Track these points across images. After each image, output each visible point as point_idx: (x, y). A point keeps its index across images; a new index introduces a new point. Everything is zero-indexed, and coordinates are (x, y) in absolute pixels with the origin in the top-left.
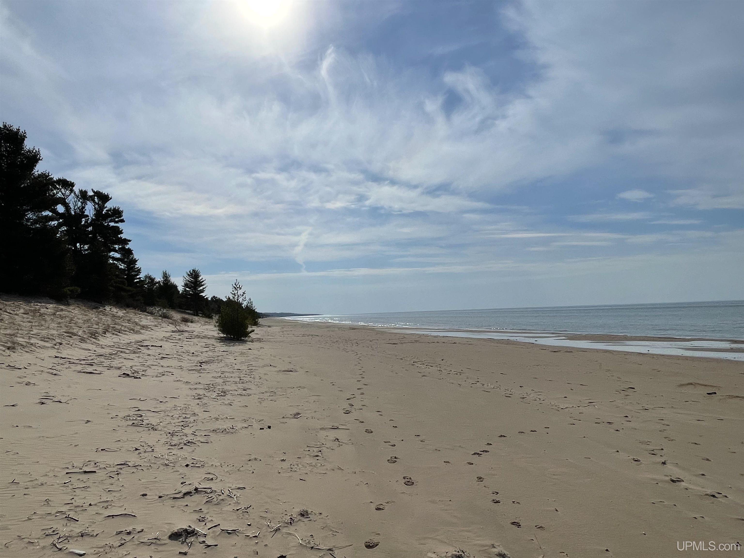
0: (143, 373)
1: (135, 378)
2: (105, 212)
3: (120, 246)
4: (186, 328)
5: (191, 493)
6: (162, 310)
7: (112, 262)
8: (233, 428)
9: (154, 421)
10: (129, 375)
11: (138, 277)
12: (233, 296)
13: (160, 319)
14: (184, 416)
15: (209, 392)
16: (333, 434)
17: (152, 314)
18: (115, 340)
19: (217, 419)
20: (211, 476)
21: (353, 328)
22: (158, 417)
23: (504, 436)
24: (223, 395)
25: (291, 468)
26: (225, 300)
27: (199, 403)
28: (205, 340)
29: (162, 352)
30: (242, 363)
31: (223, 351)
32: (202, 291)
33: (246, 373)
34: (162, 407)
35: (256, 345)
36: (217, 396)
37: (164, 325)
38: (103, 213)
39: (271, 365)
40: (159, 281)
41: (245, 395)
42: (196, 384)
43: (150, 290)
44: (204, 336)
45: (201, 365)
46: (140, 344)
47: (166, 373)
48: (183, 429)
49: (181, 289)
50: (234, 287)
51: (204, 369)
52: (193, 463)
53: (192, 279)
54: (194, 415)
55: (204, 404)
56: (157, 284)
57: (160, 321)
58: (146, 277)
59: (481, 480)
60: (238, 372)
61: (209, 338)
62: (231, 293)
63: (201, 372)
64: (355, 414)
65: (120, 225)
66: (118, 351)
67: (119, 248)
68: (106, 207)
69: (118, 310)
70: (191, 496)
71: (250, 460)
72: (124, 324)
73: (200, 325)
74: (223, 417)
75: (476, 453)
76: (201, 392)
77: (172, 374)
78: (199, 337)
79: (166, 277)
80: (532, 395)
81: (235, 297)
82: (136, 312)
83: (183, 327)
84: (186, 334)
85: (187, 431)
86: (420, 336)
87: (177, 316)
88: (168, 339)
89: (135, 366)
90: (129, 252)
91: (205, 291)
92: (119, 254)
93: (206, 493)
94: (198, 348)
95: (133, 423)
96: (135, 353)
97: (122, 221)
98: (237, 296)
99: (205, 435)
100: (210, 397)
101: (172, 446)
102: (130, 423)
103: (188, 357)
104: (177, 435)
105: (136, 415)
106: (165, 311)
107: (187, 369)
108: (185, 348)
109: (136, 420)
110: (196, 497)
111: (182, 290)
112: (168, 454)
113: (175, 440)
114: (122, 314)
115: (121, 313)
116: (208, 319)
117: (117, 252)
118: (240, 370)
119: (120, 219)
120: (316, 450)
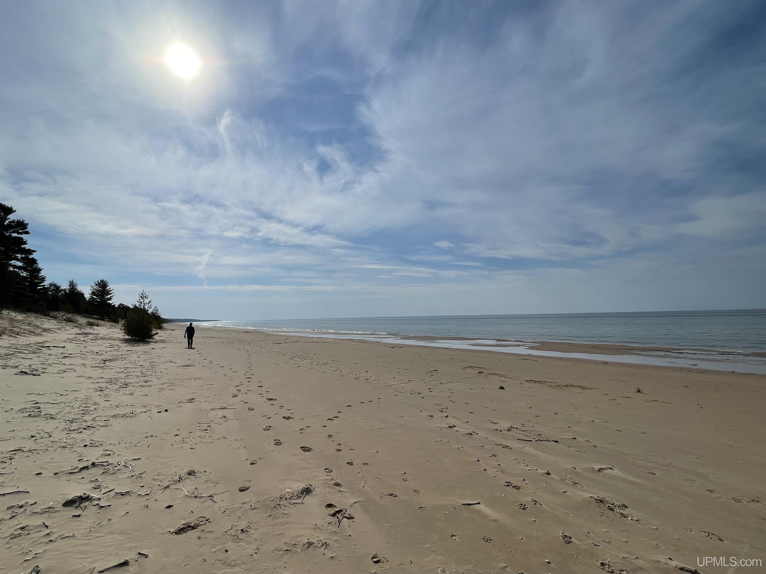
0: (43, 370)
1: (33, 375)
2: (7, 223)
3: (23, 256)
4: (91, 331)
5: (88, 467)
6: (67, 315)
7: (12, 269)
8: (132, 413)
9: (52, 412)
10: (27, 372)
11: (41, 284)
12: (140, 304)
13: (64, 323)
14: (85, 405)
15: (111, 385)
16: (221, 413)
17: (55, 318)
18: (12, 342)
19: (117, 406)
20: (108, 453)
21: (247, 332)
22: (58, 408)
23: (351, 406)
24: (124, 387)
25: (183, 441)
26: (131, 307)
27: (101, 394)
28: (111, 342)
29: (65, 352)
30: (145, 360)
31: (128, 351)
32: (110, 299)
33: (148, 368)
34: (62, 399)
35: (159, 345)
36: (119, 388)
37: (67, 328)
38: (5, 224)
39: (171, 362)
40: (65, 289)
41: (146, 387)
42: (99, 378)
43: (55, 297)
44: (109, 338)
45: (105, 362)
46: (42, 346)
47: (68, 370)
48: (83, 417)
49: (87, 296)
50: (141, 296)
51: (107, 366)
52: (91, 444)
53: (99, 288)
54: (95, 404)
55: (106, 395)
56: (63, 292)
57: (65, 324)
58: (51, 285)
59: (331, 437)
60: (141, 368)
61: (114, 340)
62: (138, 301)
63: (105, 369)
64: (241, 397)
65: (24, 236)
66: (15, 352)
67: (22, 258)
68: (9, 219)
69: (17, 314)
70: (88, 470)
71: (146, 437)
72: (23, 327)
73: (105, 328)
74: (123, 405)
75: (330, 419)
76: (104, 385)
77: (74, 371)
78: (105, 339)
79: (73, 285)
80: (373, 377)
81: (141, 305)
82: (38, 316)
83: (88, 330)
84: (91, 336)
85: (87, 417)
86: (300, 337)
87: (82, 320)
88: (71, 340)
89: (35, 364)
90: (34, 261)
91: (112, 299)
92: (21, 262)
93: (103, 466)
94: (102, 348)
95: (30, 415)
96: (34, 353)
97: (27, 233)
98: (143, 304)
99: (105, 420)
100: (111, 389)
101: (70, 431)
102: (27, 414)
103: (92, 356)
104: (77, 422)
105: (33, 407)
106: (69, 316)
107: (91, 366)
108: (89, 348)
109: (33, 411)
110: (93, 470)
111: (89, 297)
112: (66, 438)
113: (75, 426)
114: (22, 318)
115: (20, 317)
116: (114, 323)
117: (19, 261)
118: (142, 366)
119: (24, 230)
120: (205, 425)
